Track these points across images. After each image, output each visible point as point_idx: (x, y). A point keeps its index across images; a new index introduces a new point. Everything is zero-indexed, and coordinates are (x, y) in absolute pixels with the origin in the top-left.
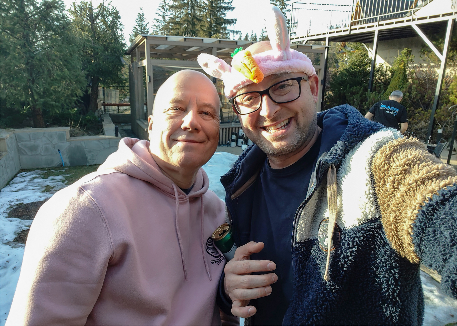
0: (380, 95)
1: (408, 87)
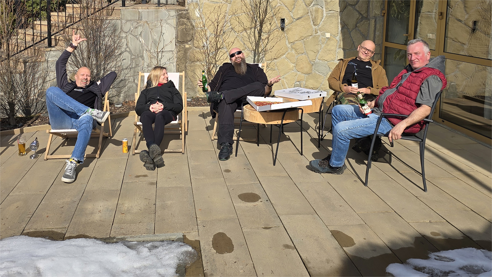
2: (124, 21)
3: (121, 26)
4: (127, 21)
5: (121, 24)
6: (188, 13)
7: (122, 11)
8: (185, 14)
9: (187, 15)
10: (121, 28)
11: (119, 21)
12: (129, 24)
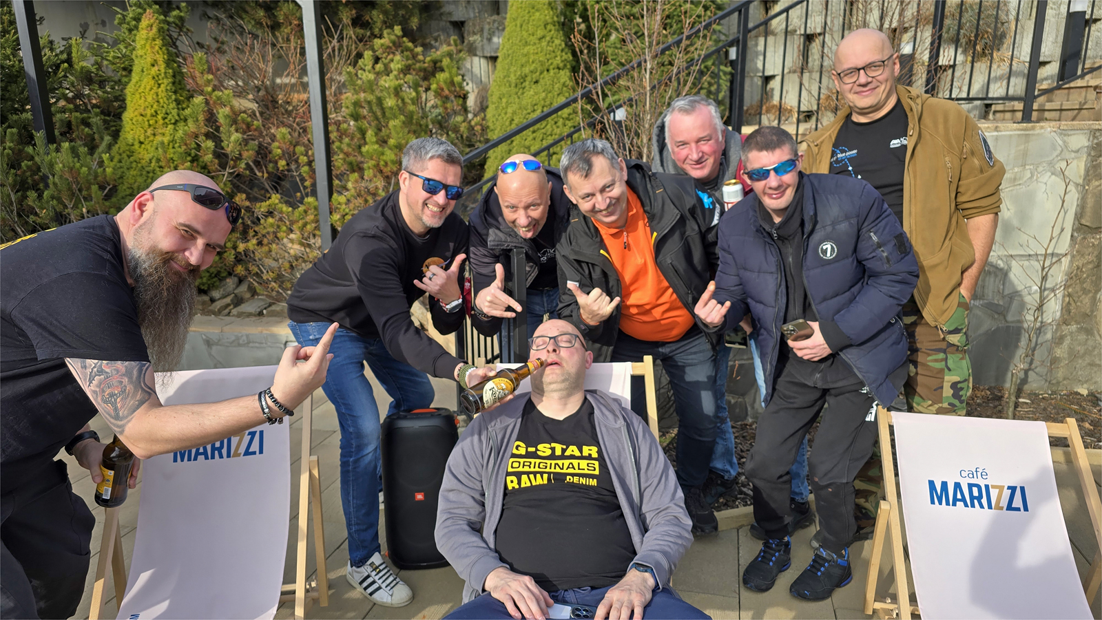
0: (96, 156)
1: (201, 118)
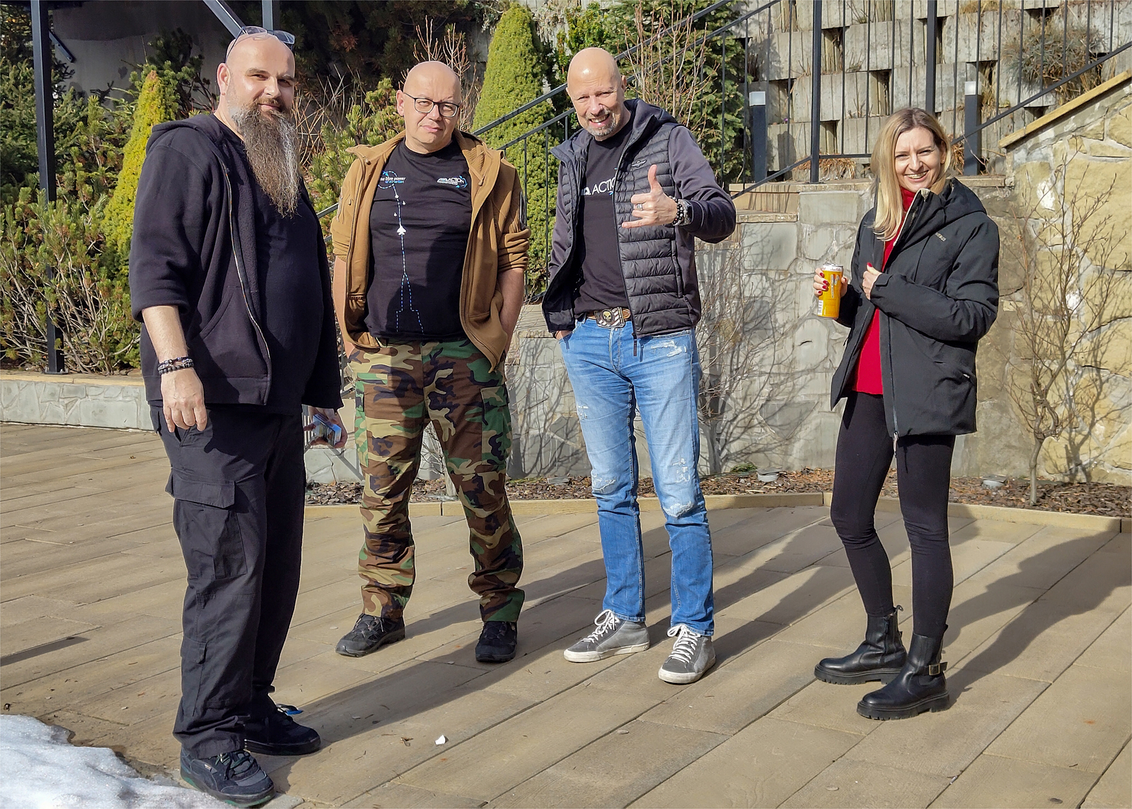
2: (807, 228)
3: (799, 242)
4: (820, 225)
5: (798, 236)
6: (1014, 198)
7: (802, 197)
8: (1006, 200)
9: (1012, 203)
10: (799, 248)
11: (794, 228)
12: (823, 234)
